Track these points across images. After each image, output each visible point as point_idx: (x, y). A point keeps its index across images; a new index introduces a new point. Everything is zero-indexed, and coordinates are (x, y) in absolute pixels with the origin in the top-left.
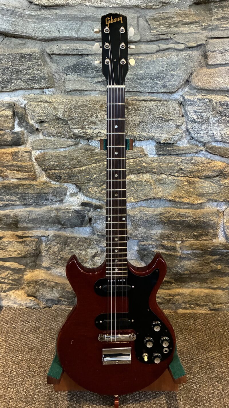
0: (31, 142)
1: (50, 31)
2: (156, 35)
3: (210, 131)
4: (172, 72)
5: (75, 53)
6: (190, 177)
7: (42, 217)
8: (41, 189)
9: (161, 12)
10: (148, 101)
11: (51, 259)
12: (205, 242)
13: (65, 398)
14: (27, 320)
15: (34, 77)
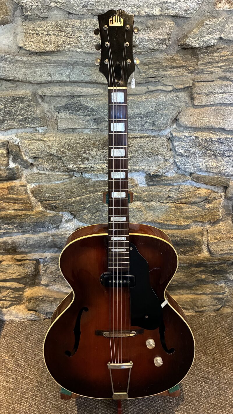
0: (26, 176)
1: (41, 76)
2: (145, 78)
3: (196, 163)
4: (161, 112)
5: (66, 95)
6: (178, 203)
7: (39, 243)
8: (38, 219)
9: (149, 57)
10: (137, 138)
11: (49, 278)
12: (191, 256)
13: (73, 408)
14: (30, 333)
15: (27, 118)
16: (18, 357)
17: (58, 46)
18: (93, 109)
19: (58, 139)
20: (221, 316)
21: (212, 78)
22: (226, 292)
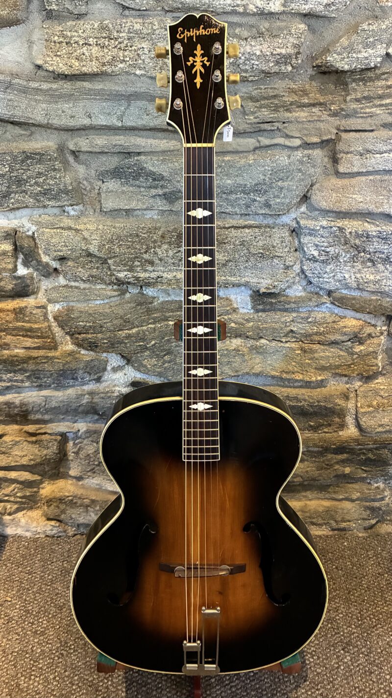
0: (46, 290)
1: (74, 117)
2: (254, 123)
3: (338, 273)
4: (280, 183)
5: (117, 151)
6: (306, 342)
7: (68, 405)
8: (65, 364)
9: (262, 87)
10: (239, 227)
11: (83, 465)
12: (327, 435)
13: (119, 688)
14: (50, 558)
15: (48, 190)
16: (28, 599)
17: (104, 64)
18: (163, 177)
19: (101, 227)
20: (376, 539)
21: (371, 126)
22: (386, 497)
